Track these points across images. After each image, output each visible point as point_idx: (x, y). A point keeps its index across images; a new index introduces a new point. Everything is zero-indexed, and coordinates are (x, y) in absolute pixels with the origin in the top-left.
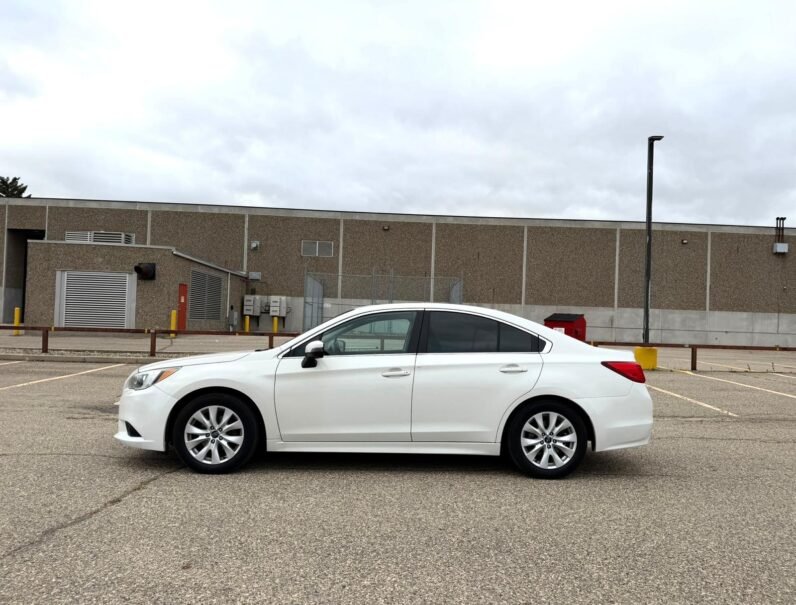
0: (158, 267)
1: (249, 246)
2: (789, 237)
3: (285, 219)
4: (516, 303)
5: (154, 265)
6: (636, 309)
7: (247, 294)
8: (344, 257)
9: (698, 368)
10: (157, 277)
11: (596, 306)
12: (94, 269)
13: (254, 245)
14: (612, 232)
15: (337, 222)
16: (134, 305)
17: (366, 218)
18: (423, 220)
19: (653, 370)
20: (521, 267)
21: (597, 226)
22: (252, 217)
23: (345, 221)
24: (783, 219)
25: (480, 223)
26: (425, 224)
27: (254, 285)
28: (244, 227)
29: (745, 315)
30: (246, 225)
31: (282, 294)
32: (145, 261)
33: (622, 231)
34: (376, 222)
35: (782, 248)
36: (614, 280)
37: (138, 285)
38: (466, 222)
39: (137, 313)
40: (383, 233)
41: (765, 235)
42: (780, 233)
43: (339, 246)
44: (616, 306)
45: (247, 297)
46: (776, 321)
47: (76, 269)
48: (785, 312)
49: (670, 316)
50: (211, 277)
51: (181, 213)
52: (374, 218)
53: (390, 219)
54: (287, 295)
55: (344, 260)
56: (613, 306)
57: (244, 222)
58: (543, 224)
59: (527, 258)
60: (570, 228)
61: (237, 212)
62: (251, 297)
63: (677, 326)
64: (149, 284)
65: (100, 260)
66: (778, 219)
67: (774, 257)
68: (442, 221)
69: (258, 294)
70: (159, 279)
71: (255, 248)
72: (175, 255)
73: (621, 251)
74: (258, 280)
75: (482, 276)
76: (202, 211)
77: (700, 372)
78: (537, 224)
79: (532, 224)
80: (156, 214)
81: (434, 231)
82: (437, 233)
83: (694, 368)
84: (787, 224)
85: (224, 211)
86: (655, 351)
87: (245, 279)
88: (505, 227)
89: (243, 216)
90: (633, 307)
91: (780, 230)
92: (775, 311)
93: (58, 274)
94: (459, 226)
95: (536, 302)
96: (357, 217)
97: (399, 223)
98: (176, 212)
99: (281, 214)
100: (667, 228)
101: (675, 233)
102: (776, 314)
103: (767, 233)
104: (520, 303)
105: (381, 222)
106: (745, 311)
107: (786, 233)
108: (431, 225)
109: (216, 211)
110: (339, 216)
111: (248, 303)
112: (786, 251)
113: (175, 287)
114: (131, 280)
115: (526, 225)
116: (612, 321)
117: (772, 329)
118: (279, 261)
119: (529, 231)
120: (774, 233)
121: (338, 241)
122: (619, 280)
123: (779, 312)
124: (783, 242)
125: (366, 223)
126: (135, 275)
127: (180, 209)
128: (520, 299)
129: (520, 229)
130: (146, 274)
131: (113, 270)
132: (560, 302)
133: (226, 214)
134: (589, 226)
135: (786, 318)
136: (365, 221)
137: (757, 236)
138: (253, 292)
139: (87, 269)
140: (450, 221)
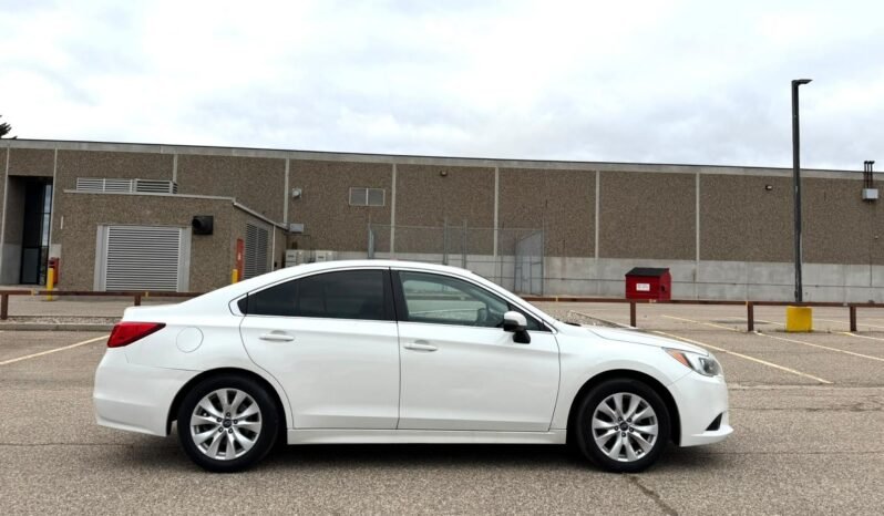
0: (216, 221)
1: (290, 194)
2: (878, 182)
3: (330, 164)
4: (589, 256)
5: (212, 218)
6: (719, 262)
7: (288, 248)
8: (397, 206)
9: (858, 329)
10: (215, 232)
11: (677, 258)
12: (141, 223)
13: (296, 193)
14: (691, 177)
15: (389, 167)
16: (188, 263)
17: (421, 162)
18: (485, 164)
19: (810, 331)
20: (594, 216)
21: (675, 170)
22: (293, 162)
23: (399, 166)
24: (872, 163)
25: (548, 167)
26: (487, 169)
27: (295, 239)
28: (284, 173)
29: (835, 267)
30: (287, 171)
31: (327, 249)
32: (201, 214)
33: (701, 175)
34: (433, 166)
35: (872, 194)
36: (695, 229)
37: (193, 240)
38: (532, 166)
39: (192, 272)
40: (441, 179)
41: (852, 181)
42: (869, 178)
43: (391, 194)
44: (698, 258)
45: (289, 252)
46: (868, 273)
47: (120, 223)
48: (878, 263)
49: (757, 269)
50: (261, 230)
51: (212, 157)
52: (431, 162)
53: (448, 164)
54: (334, 250)
55: (397, 210)
56: (695, 259)
57: (284, 168)
58: (617, 169)
59: (600, 206)
60: (646, 173)
61: (276, 156)
62: (293, 252)
63: (764, 280)
64: (205, 240)
65: (148, 212)
66: (866, 163)
67: (864, 204)
68: (506, 166)
69: (301, 248)
70: (217, 234)
71: (297, 197)
72: (236, 207)
73: (701, 197)
74: (300, 233)
75: (550, 226)
76: (236, 155)
77: (861, 333)
78: (609, 168)
79: (604, 168)
80: (182, 158)
81: (497, 178)
82: (500, 179)
83: (853, 329)
84: (875, 168)
85: (261, 155)
86: (810, 311)
87: (286, 232)
88: (575, 172)
89: (283, 161)
90: (717, 259)
91: (868, 174)
92: (866, 262)
93: (100, 228)
94: (525, 171)
95: (611, 255)
96: (412, 162)
97: (458, 167)
98: (206, 157)
99: (326, 158)
100: (750, 173)
101: (759, 178)
102: (868, 266)
103: (856, 178)
104: (594, 256)
105: (437, 167)
106: (835, 263)
107: (874, 177)
108: (493, 169)
109: (252, 155)
110: (391, 161)
111: (291, 259)
112: (876, 197)
113: (234, 243)
114: (184, 236)
115: (597, 169)
116: (694, 275)
117: (865, 282)
118: (323, 210)
119: (601, 176)
120: (862, 177)
121: (390, 188)
122: (701, 229)
123: (871, 263)
124: (872, 188)
125: (421, 168)
126: (189, 230)
127: (211, 153)
128: (594, 252)
129: (591, 175)
130: (202, 228)
131: (165, 225)
132: (636, 255)
133: (264, 159)
134: (664, 170)
135: (878, 270)
136: (420, 166)
137: (845, 181)
138: (295, 246)
139: (134, 222)
140: (515, 165)
